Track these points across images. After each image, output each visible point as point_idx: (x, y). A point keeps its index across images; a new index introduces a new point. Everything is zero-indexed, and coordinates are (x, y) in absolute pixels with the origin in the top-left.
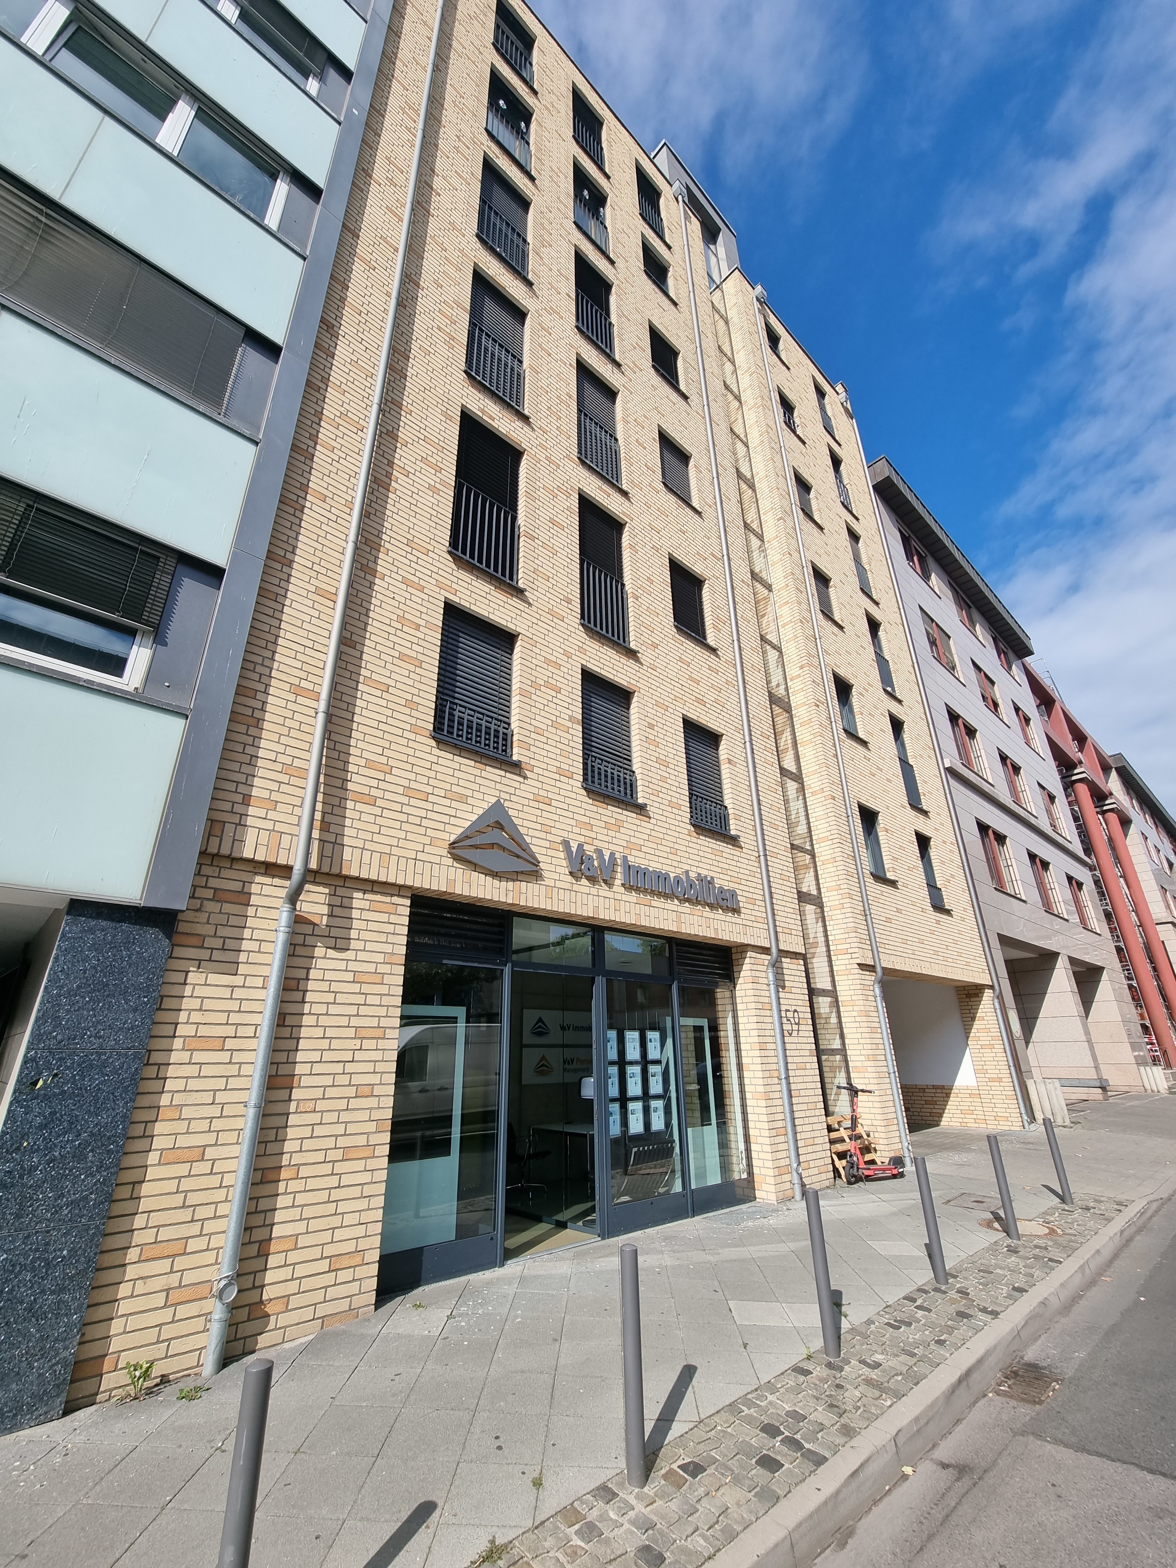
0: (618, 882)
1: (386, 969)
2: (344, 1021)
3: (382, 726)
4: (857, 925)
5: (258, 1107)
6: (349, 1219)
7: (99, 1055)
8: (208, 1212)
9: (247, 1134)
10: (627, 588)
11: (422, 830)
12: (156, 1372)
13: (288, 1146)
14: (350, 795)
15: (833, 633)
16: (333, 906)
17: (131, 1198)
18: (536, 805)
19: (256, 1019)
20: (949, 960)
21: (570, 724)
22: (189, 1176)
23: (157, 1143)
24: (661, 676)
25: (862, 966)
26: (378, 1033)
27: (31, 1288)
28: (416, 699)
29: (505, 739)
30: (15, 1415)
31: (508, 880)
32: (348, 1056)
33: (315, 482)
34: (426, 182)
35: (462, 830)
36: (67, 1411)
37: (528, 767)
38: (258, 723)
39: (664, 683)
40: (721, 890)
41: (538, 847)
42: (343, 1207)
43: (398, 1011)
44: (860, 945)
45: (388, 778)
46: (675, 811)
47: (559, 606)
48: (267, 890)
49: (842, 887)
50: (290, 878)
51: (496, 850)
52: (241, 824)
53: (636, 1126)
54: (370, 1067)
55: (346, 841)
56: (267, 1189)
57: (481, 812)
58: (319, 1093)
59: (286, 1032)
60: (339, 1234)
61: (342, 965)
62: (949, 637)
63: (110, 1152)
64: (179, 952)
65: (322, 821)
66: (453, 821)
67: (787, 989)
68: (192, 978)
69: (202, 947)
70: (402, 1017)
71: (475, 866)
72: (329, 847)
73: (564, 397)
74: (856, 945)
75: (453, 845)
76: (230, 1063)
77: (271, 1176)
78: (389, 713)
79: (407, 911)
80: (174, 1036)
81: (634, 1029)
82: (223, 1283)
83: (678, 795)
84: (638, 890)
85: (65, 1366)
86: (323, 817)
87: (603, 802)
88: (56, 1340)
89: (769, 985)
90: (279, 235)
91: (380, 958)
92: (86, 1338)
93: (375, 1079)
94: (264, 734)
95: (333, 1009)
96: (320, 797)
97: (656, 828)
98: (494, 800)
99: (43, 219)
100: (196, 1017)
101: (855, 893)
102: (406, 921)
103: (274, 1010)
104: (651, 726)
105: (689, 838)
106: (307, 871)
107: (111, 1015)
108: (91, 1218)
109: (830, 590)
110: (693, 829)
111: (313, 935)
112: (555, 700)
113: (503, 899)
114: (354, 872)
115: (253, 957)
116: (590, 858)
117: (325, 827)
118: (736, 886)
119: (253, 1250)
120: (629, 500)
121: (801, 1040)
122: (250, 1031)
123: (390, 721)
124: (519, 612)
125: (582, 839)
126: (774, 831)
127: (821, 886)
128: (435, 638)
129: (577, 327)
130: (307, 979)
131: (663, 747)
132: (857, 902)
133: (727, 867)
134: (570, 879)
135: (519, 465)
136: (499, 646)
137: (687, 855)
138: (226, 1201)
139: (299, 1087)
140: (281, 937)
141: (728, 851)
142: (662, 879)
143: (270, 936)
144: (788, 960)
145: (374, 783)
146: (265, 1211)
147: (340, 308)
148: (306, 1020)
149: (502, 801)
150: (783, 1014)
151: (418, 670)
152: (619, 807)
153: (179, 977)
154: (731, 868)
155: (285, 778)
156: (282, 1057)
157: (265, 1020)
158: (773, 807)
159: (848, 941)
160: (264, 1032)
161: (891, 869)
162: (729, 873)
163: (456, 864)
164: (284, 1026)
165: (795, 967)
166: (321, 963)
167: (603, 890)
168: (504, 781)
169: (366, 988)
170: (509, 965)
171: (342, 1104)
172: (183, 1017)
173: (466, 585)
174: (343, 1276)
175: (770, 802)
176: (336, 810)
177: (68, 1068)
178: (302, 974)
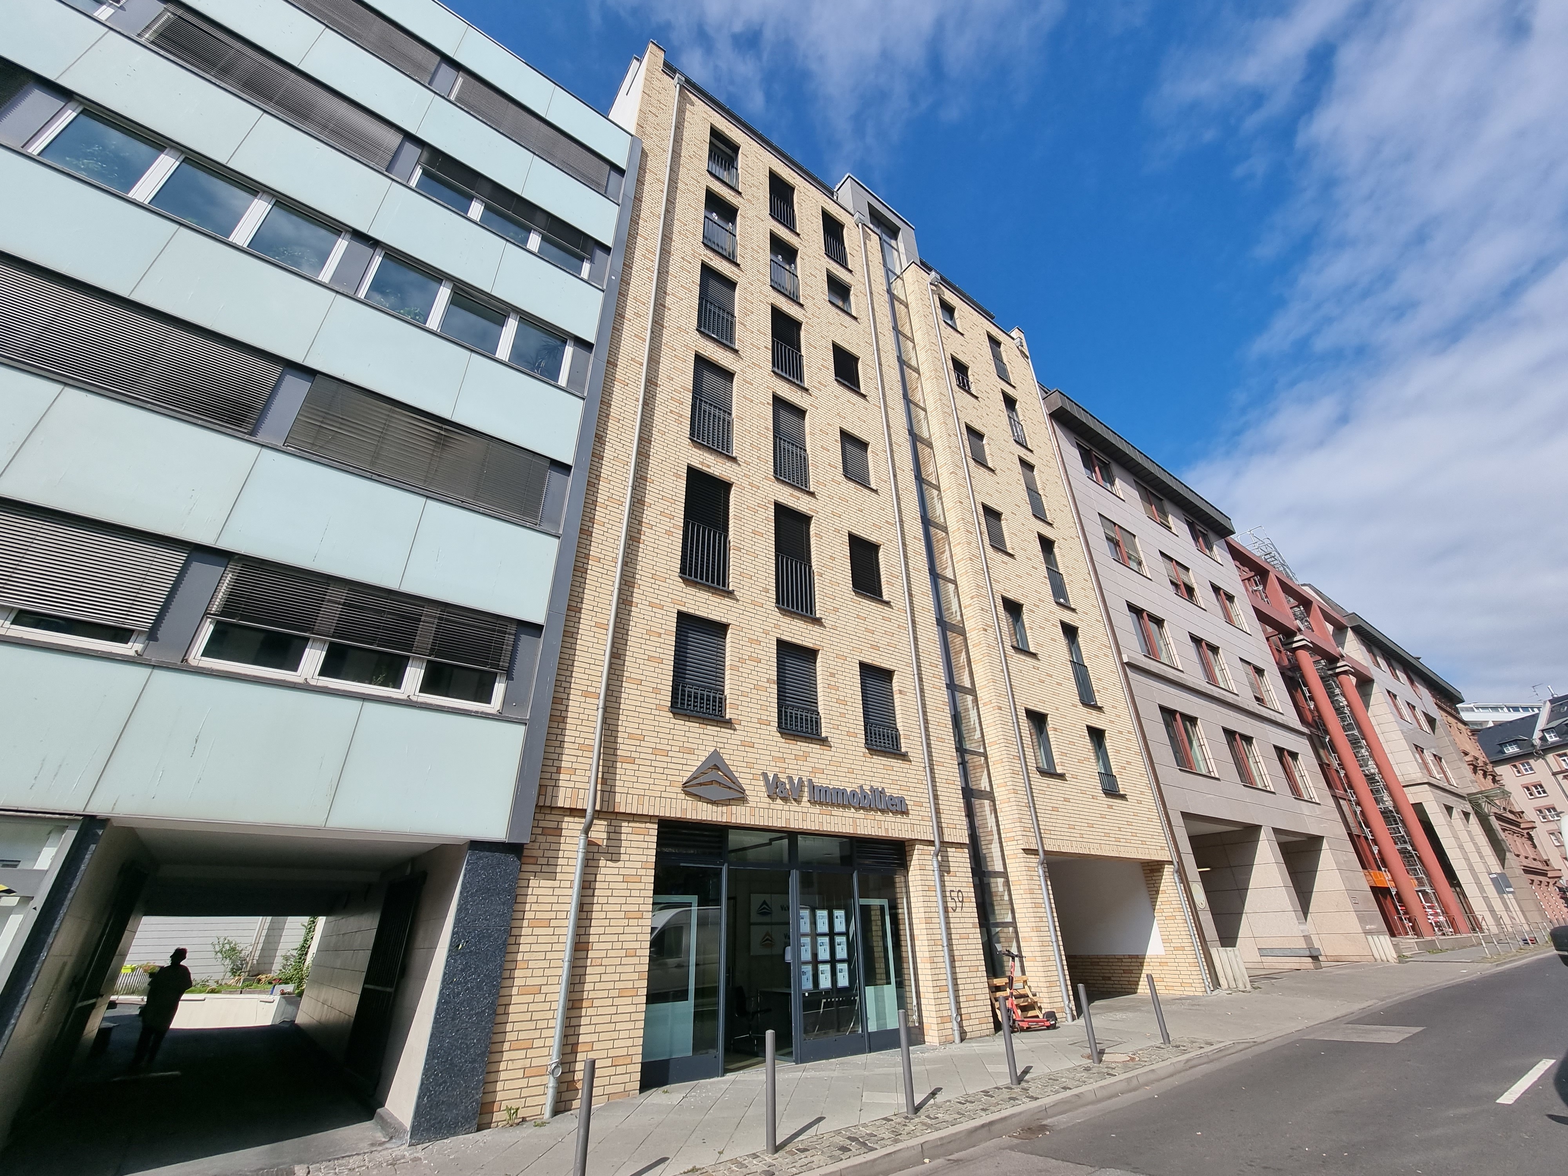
0: (805, 799)
1: (643, 872)
2: (618, 908)
3: (638, 709)
4: (1021, 816)
5: (570, 961)
6: (623, 1035)
7: (488, 930)
8: (544, 1024)
9: (564, 977)
10: (813, 568)
11: (664, 777)
12: (521, 1114)
13: (587, 987)
14: (619, 759)
15: (1003, 562)
16: (610, 833)
17: (505, 1014)
18: (742, 748)
19: (567, 907)
20: (1121, 840)
21: (767, 685)
22: (533, 1002)
23: (517, 982)
24: (841, 633)
25: (1026, 851)
26: (639, 915)
27: (460, 1059)
28: (659, 686)
29: (720, 702)
30: (455, 1127)
31: (723, 805)
32: (621, 930)
33: (594, 551)
34: (661, 304)
35: (691, 773)
36: (478, 1130)
37: (737, 722)
38: (564, 720)
39: (844, 638)
40: (891, 798)
41: (744, 781)
42: (619, 1026)
43: (651, 901)
44: (1024, 833)
45: (643, 743)
46: (851, 739)
47: (759, 596)
48: (571, 826)
49: (1008, 784)
50: (585, 817)
51: (715, 786)
52: (556, 786)
53: (825, 982)
54: (634, 937)
55: (617, 789)
56: (574, 1013)
57: (704, 759)
58: (603, 954)
59: (584, 915)
60: (617, 1044)
61: (616, 871)
62: (1134, 536)
63: (494, 985)
64: (525, 868)
65: (603, 778)
66: (685, 767)
67: (951, 874)
68: (531, 883)
69: (536, 864)
70: (654, 904)
71: (700, 798)
72: (606, 794)
73: (763, 431)
74: (1020, 833)
75: (685, 785)
76: (553, 935)
77: (577, 1005)
78: (642, 699)
79: (656, 833)
80: (523, 919)
81: (823, 909)
82: (554, 1066)
83: (854, 726)
84: (821, 804)
85: (477, 1104)
86: (603, 775)
87: (794, 740)
88: (473, 1089)
89: (934, 871)
90: (569, 390)
91: (639, 865)
92: (486, 1091)
93: (637, 945)
94: (568, 726)
95: (611, 900)
96: (601, 761)
97: (836, 754)
98: (712, 749)
99: (443, 433)
100: (535, 907)
101: (1020, 788)
102: (655, 839)
103: (577, 901)
104: (832, 675)
105: (864, 759)
106: (595, 811)
107: (493, 907)
108: (486, 1023)
109: (1002, 522)
110: (867, 751)
111: (598, 852)
112: (756, 669)
113: (719, 819)
114: (622, 810)
115: (565, 869)
116: (783, 784)
117: (604, 781)
118: (906, 793)
119: (569, 1049)
120: (815, 498)
121: (964, 915)
122: (564, 915)
123: (643, 704)
124: (729, 608)
125: (777, 769)
126: (941, 744)
127: (993, 783)
128: (671, 639)
129: (773, 372)
130: (595, 881)
131: (842, 690)
132: (1022, 796)
133: (897, 778)
134: (768, 800)
135: (729, 494)
136: (716, 634)
137: (862, 773)
138: (553, 1018)
139: (592, 949)
140: (580, 855)
141: (898, 765)
142: (840, 794)
143: (574, 855)
144: (954, 850)
145: (634, 748)
146: (575, 1026)
147: (606, 423)
148: (596, 907)
149: (718, 749)
150: (948, 894)
151: (661, 666)
152: (806, 742)
153: (525, 883)
154: (901, 778)
155: (580, 753)
156: (582, 931)
157: (572, 908)
158: (940, 724)
159: (1014, 830)
160: (572, 916)
161: (1059, 764)
162: (899, 783)
163: (687, 798)
164: (582, 911)
165: (960, 855)
166: (603, 871)
167: (794, 807)
168: (720, 734)
169: (630, 886)
170: (726, 865)
171: (618, 961)
172: (528, 907)
173: (691, 597)
174: (620, 1070)
175: (938, 720)
176: (611, 770)
177: (472, 938)
178: (592, 878)
